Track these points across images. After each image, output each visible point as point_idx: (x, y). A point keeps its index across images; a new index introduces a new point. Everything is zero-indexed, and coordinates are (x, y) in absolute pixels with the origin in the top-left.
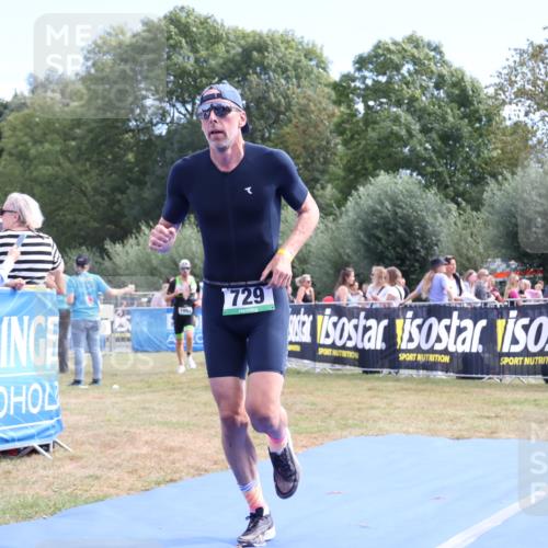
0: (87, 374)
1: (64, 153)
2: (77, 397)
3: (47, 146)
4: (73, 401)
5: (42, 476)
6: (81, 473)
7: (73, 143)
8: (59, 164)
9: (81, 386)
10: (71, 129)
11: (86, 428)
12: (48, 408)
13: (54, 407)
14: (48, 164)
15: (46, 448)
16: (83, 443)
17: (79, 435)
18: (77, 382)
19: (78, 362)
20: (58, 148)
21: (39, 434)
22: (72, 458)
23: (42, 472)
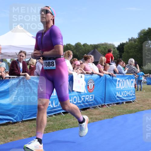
0: (139, 89)
1: (134, 51)
2: (138, 93)
3: (132, 50)
4: (137, 93)
5: (133, 106)
6: (139, 106)
7: (136, 49)
8: (134, 53)
9: (139, 91)
10: (136, 47)
11: (140, 98)
12: (133, 95)
13: (134, 95)
14: (132, 53)
15: (133, 101)
16: (139, 101)
17: (139, 99)
18: (138, 90)
19: (138, 87)
20: (133, 50)
21: (132, 99)
22: (138, 103)
23: (133, 105)
